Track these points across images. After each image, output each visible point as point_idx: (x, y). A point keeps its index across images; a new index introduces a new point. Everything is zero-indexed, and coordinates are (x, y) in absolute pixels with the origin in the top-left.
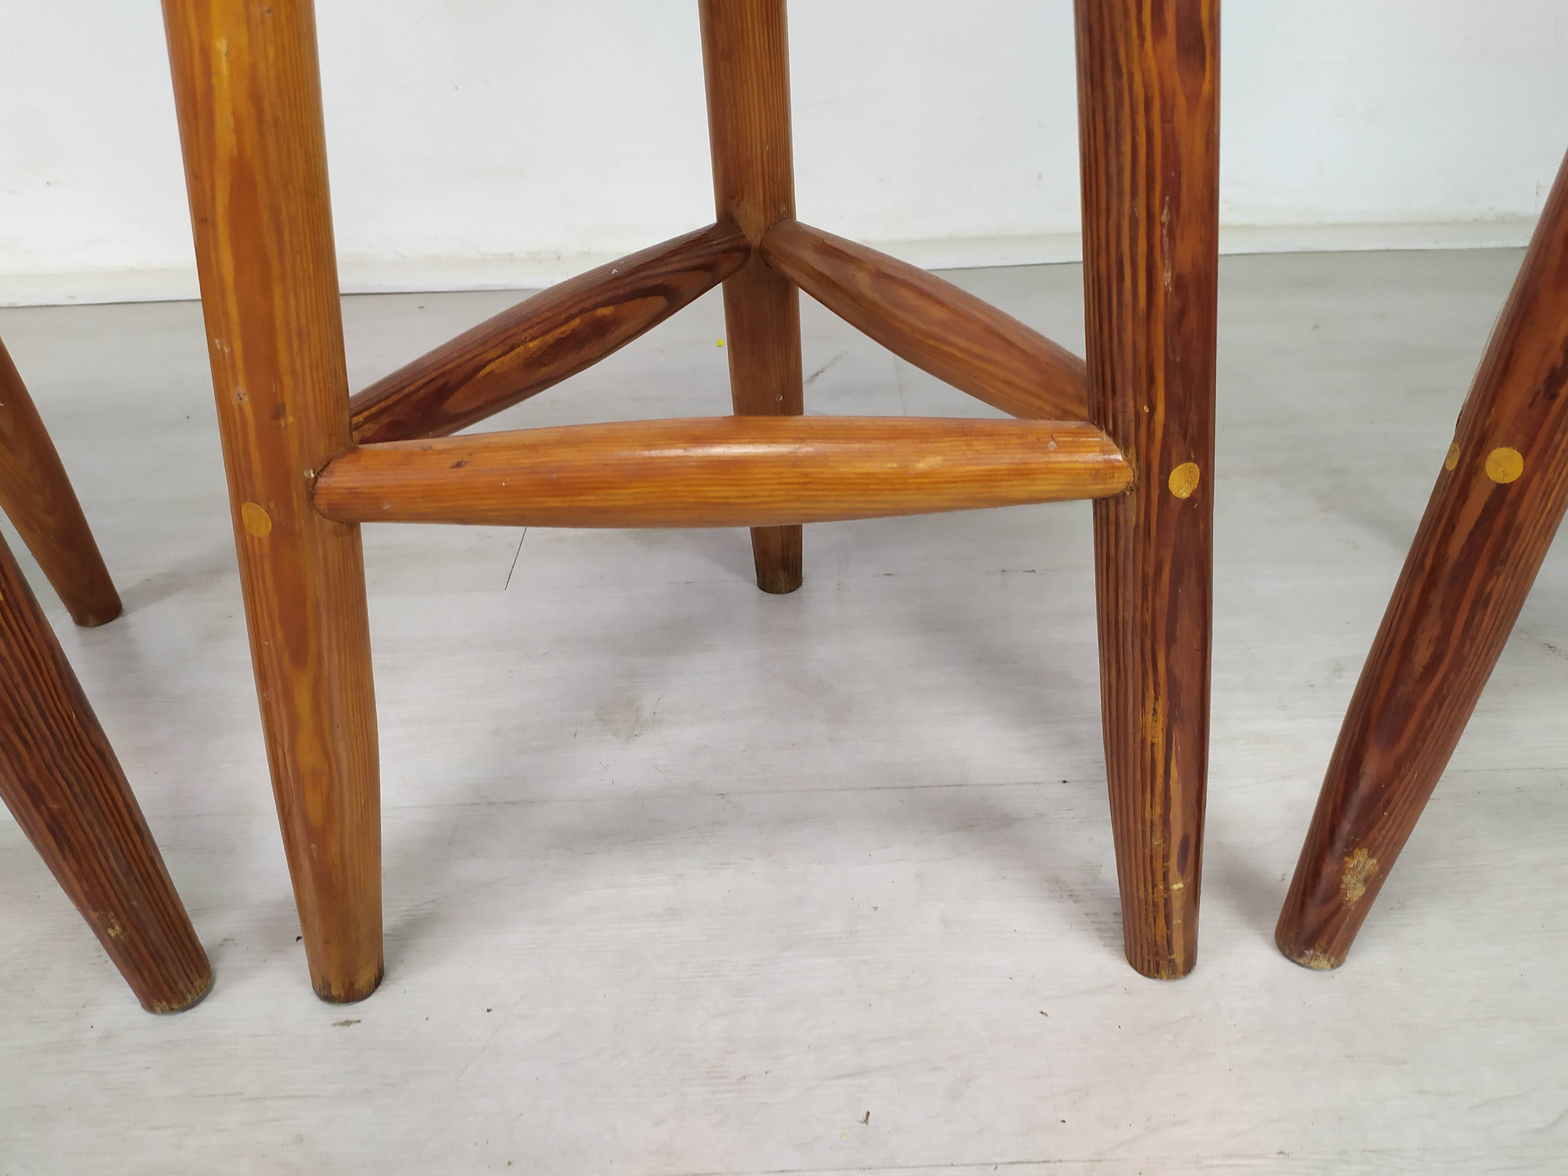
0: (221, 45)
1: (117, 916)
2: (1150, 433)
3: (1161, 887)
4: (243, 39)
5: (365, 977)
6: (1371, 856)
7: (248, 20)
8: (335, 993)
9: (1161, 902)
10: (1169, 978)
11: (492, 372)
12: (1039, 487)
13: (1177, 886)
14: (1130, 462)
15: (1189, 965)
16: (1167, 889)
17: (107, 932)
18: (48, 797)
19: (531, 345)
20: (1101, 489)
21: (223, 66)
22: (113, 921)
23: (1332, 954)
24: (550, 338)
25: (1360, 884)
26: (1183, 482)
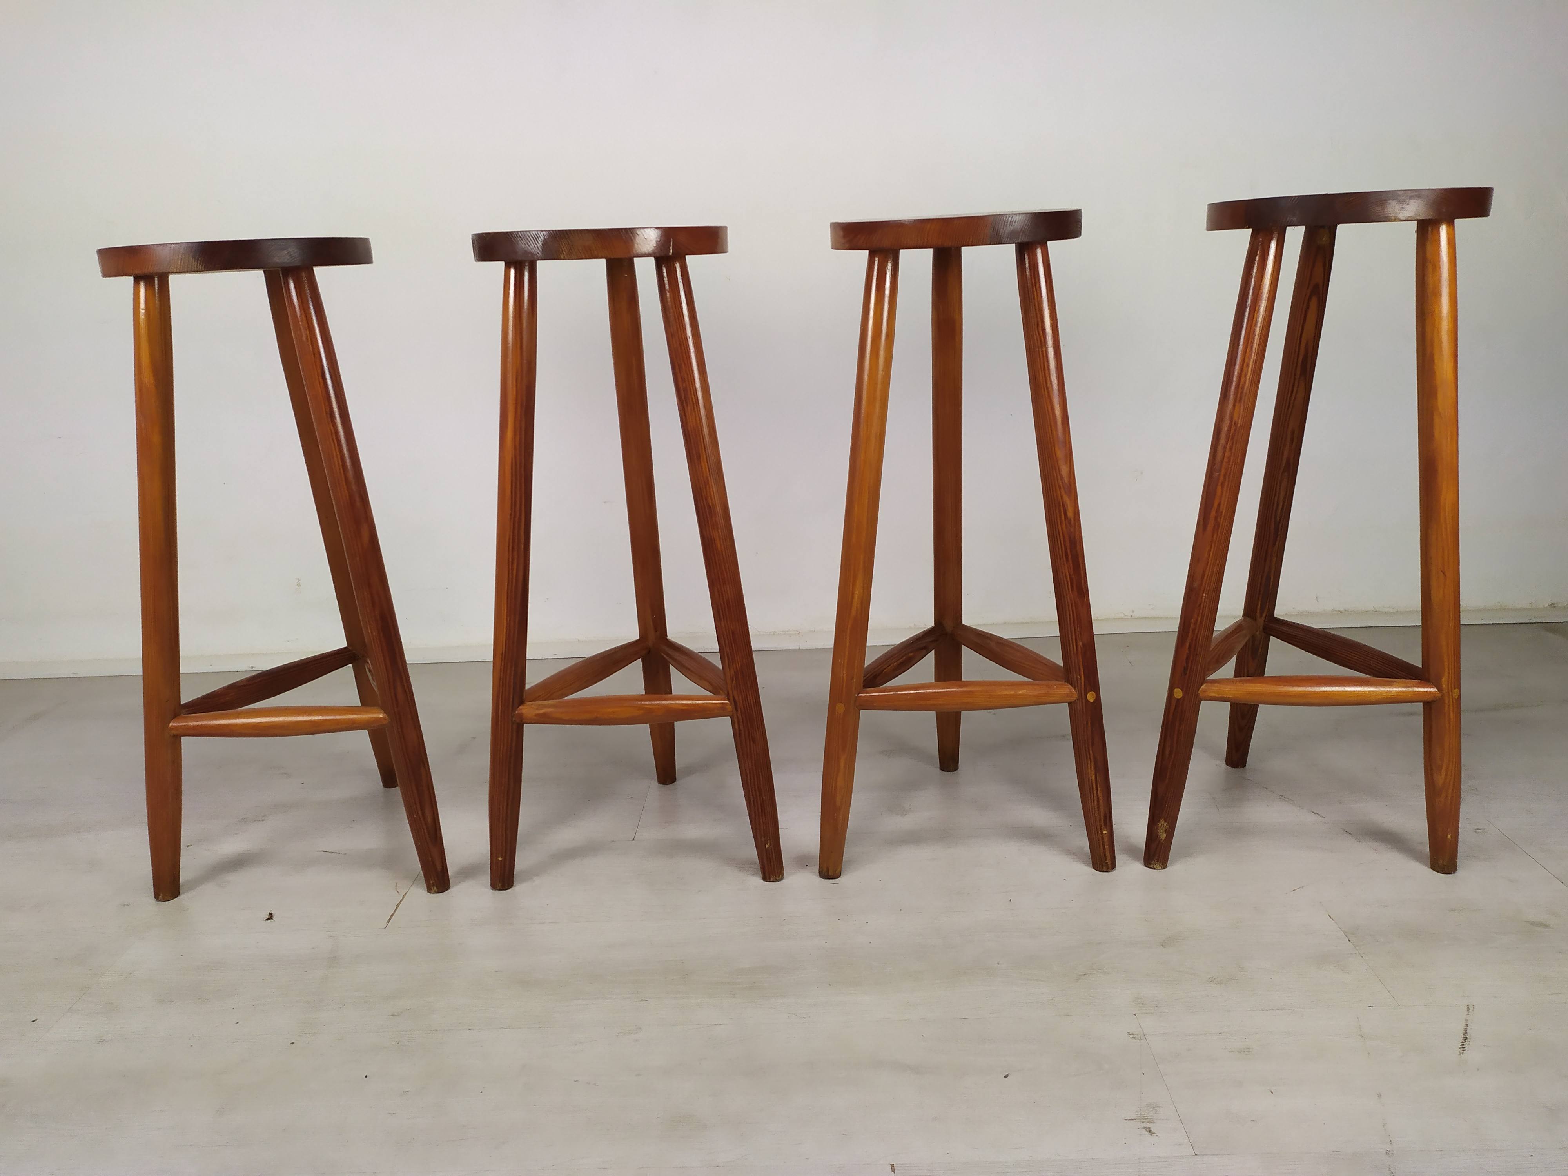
0: (857, 593)
1: (770, 840)
2: (1081, 683)
3: (1100, 832)
4: (862, 591)
5: (838, 871)
6: (1165, 822)
7: (863, 587)
9: (1100, 838)
10: (1107, 872)
11: (886, 672)
12: (1052, 699)
13: (1105, 832)
14: (1076, 692)
15: (1113, 867)
16: (1102, 833)
17: (766, 845)
18: (763, 795)
19: (894, 664)
20: (1069, 699)
21: (856, 596)
22: (768, 842)
23: (1160, 862)
24: (898, 662)
25: (1164, 833)
26: (1091, 697)
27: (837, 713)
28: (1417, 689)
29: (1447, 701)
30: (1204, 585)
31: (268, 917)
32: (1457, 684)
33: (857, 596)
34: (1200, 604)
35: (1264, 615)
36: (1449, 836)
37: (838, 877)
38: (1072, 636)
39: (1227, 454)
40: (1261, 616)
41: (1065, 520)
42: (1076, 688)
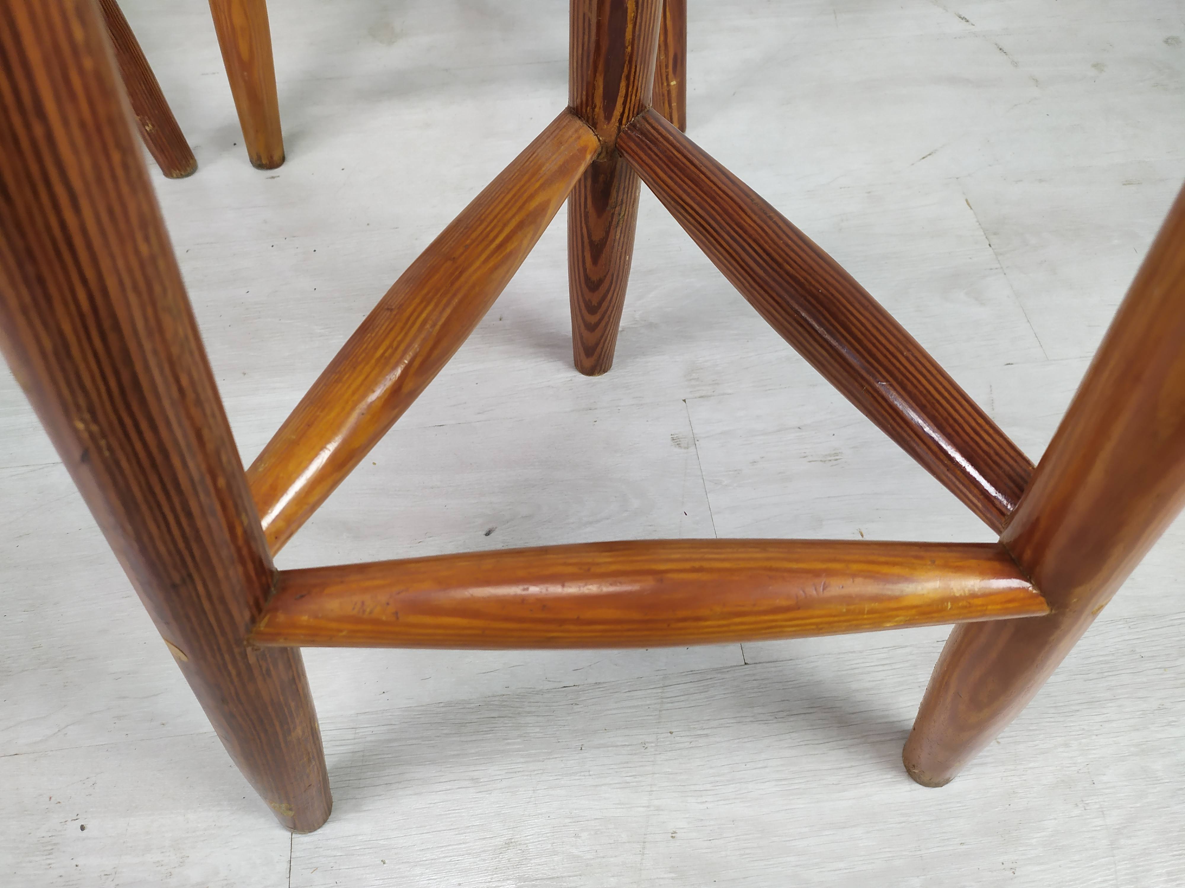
1: (149, 119)
3: (666, 85)
5: (277, 158)
8: (264, 162)
9: (666, 93)
13: (674, 83)
17: (145, 128)
22: (147, 121)
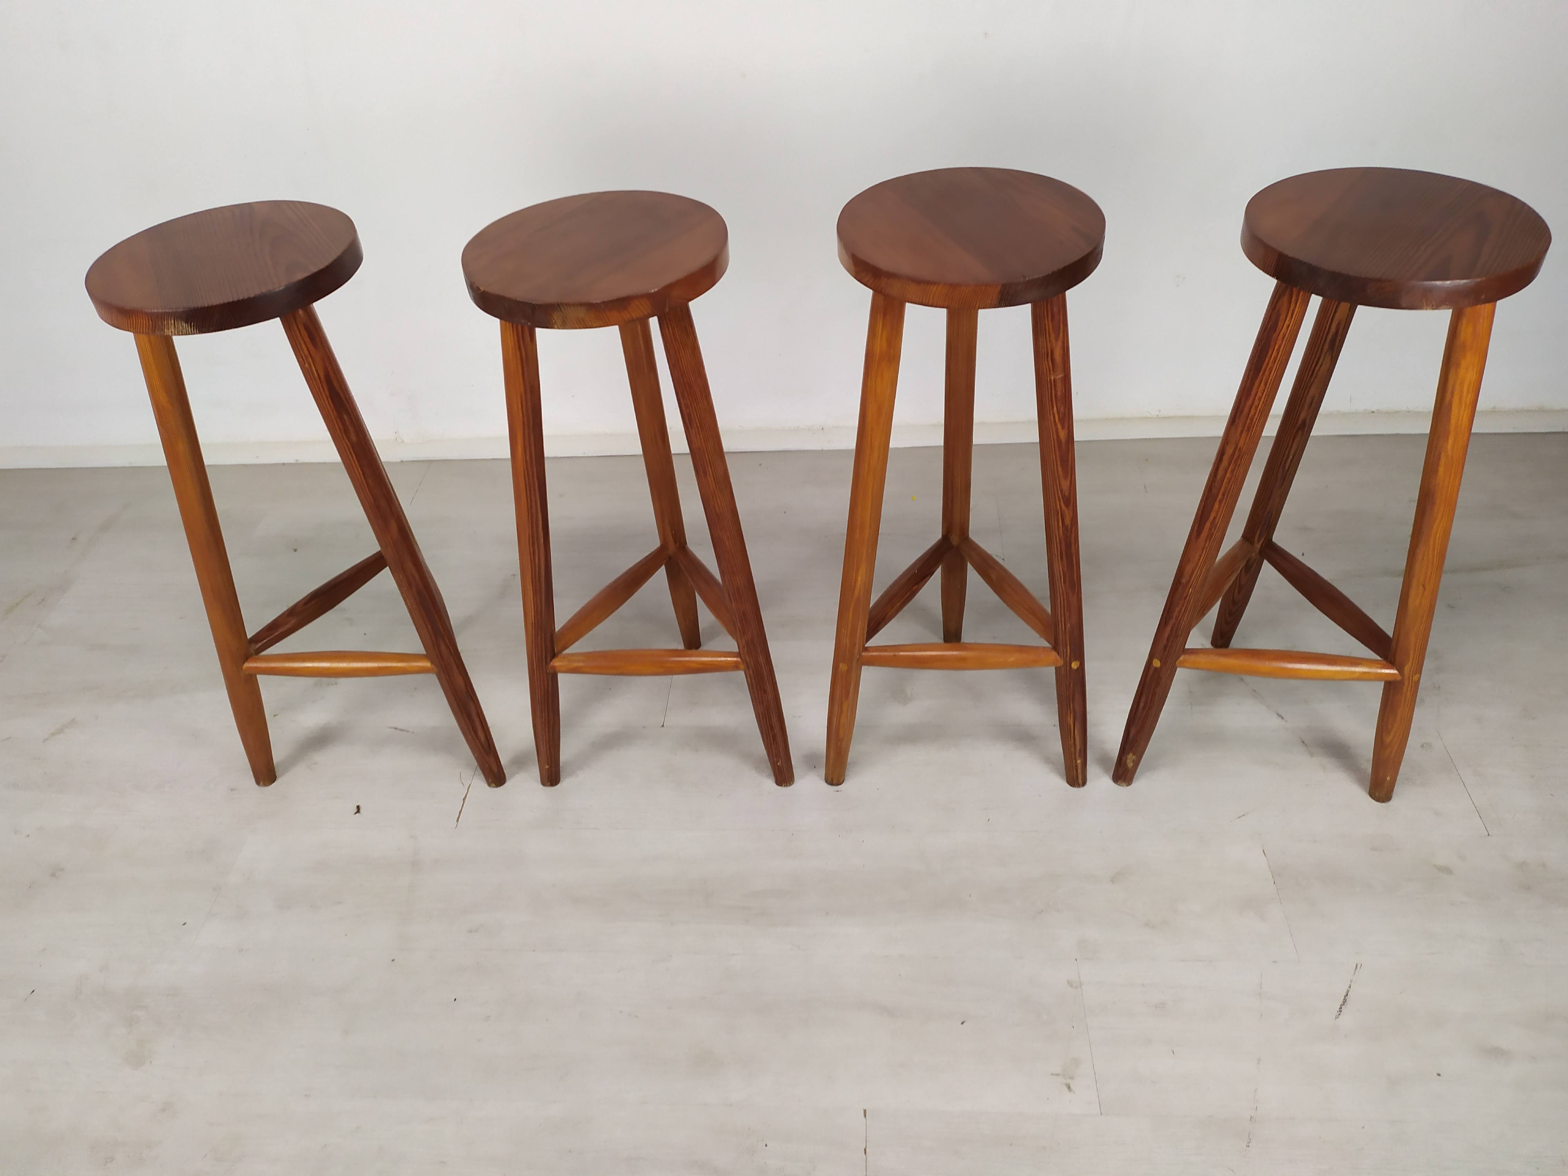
0: (859, 579)
2: (1067, 654)
3: (1074, 762)
4: (864, 577)
6: (1134, 755)
8: (831, 783)
9: (1075, 766)
10: (1077, 787)
12: (1039, 664)
13: (1079, 761)
14: (1062, 660)
15: (1084, 783)
16: (1076, 762)
20: (1056, 665)
23: (1127, 781)
25: (1132, 763)
26: (1075, 665)
27: (840, 670)
28: (1379, 671)
29: (1406, 683)
30: (1191, 582)
31: (356, 810)
32: (1419, 670)
33: (859, 582)
34: (1186, 597)
35: (1261, 542)
36: (1388, 778)
37: (841, 784)
38: (1061, 618)
39: (1228, 475)
40: (1258, 542)
41: (1062, 527)
42: (1062, 658)
